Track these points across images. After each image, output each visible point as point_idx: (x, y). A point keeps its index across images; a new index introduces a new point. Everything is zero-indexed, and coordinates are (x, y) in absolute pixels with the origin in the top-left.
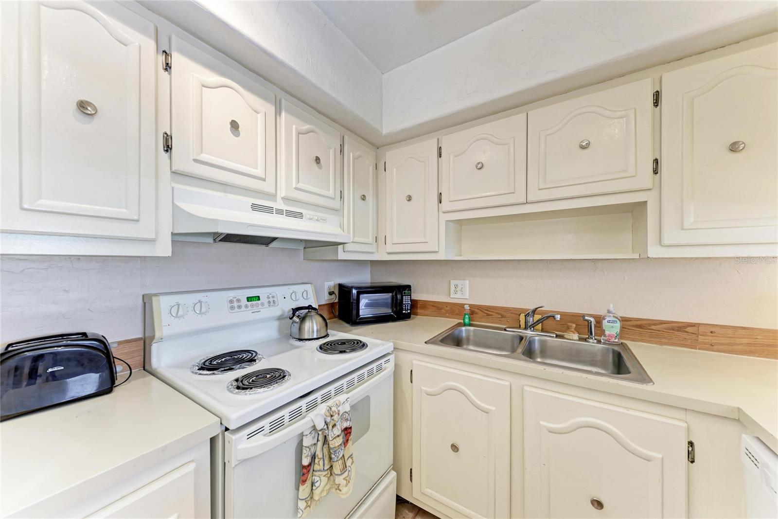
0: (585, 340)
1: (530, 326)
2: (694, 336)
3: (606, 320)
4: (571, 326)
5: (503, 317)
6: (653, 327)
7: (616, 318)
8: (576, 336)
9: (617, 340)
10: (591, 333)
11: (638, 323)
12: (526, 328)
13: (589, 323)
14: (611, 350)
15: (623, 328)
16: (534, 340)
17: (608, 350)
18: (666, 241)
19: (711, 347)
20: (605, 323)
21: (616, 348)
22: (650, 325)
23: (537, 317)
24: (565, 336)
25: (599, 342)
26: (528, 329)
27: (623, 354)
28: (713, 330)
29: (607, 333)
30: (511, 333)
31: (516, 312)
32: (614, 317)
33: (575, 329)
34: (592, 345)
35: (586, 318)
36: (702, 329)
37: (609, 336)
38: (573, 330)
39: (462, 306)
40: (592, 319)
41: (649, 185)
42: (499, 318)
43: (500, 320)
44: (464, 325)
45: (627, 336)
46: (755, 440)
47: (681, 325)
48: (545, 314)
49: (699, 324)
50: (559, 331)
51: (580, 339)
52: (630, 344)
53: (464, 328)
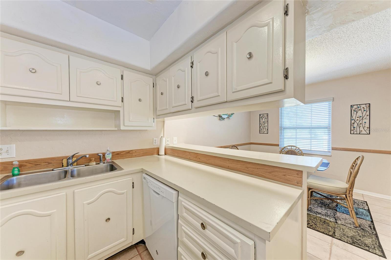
0: (99, 164)
1: (70, 164)
2: (132, 154)
3: (107, 154)
4: (92, 159)
5: (49, 163)
6: (121, 153)
7: (110, 152)
8: (94, 163)
9: (110, 161)
10: (101, 161)
11: (117, 153)
12: (67, 166)
13: (100, 156)
14: (109, 165)
15: (112, 156)
16: (74, 171)
17: (108, 165)
18: (126, 125)
19: (136, 156)
20: (106, 155)
21: (111, 164)
22: (120, 153)
23: (74, 159)
24: (89, 165)
25: (104, 163)
26: (69, 166)
27: (113, 165)
28: (136, 151)
29: (107, 159)
30: (57, 171)
31: (60, 159)
32: (109, 152)
33: (94, 160)
34: (102, 165)
35: (99, 154)
36: (133, 151)
37: (108, 160)
38: (93, 161)
39: (11, 163)
40: (101, 155)
41: (120, 105)
42: (47, 165)
43: (47, 166)
44: (13, 175)
45: (114, 158)
46: (146, 175)
47: (129, 151)
48: (78, 157)
49: (133, 150)
50: (86, 163)
51: (96, 164)
52: (115, 161)
53: (15, 178)
